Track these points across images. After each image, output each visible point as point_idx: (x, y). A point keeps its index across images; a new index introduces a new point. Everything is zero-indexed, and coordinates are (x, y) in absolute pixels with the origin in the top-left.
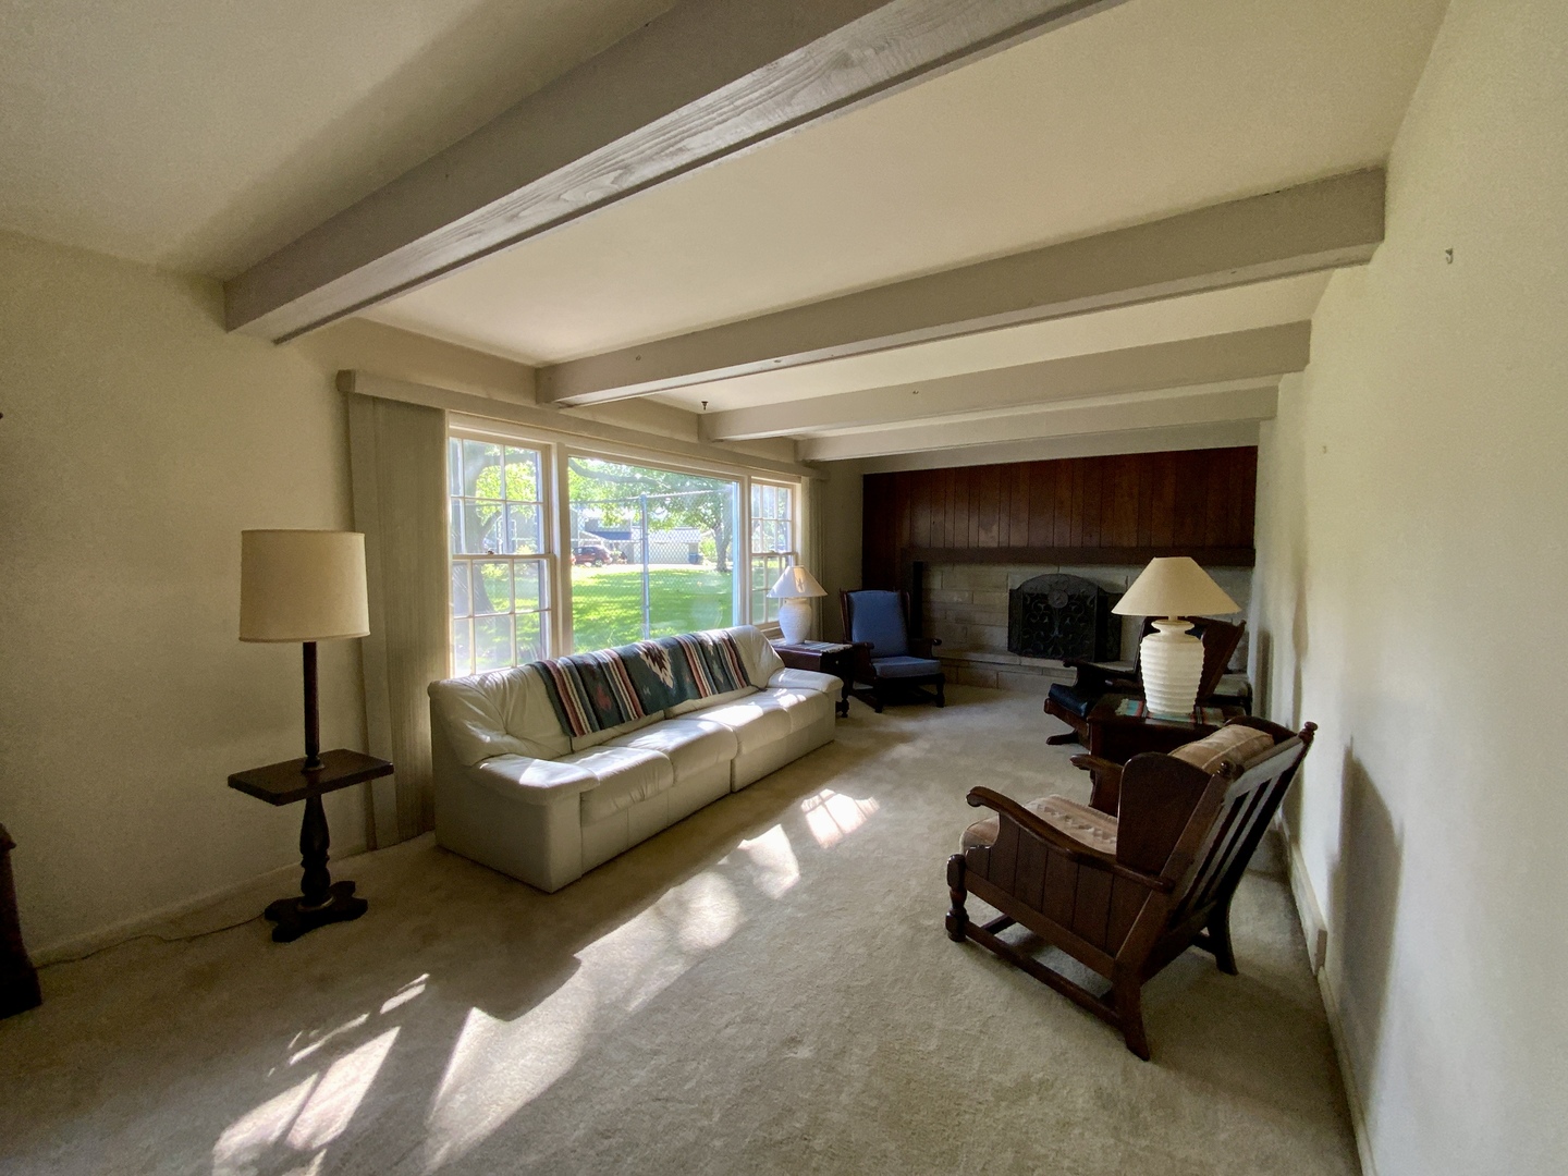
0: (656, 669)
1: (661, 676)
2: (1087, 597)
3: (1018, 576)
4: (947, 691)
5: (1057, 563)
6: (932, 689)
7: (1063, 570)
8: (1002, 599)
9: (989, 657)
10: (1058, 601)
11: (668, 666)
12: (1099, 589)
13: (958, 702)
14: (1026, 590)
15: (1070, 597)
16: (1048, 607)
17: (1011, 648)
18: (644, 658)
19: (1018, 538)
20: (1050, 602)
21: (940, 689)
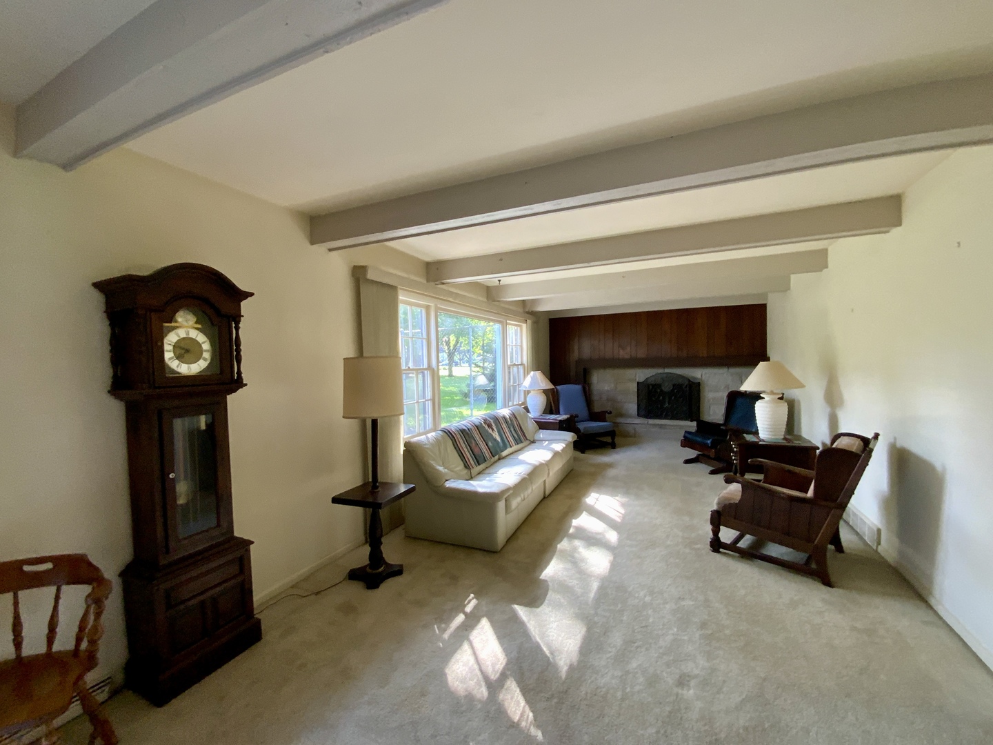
0: (490, 431)
1: (494, 435)
2: (682, 385)
3: (642, 374)
4: (617, 440)
5: (664, 366)
6: (608, 439)
7: (667, 370)
8: (633, 387)
9: (629, 420)
10: (667, 388)
11: (495, 429)
12: (689, 380)
13: (623, 446)
14: (649, 382)
15: (674, 385)
16: (662, 390)
17: (639, 415)
18: (484, 424)
19: (642, 353)
20: (663, 388)
21: (613, 439)
